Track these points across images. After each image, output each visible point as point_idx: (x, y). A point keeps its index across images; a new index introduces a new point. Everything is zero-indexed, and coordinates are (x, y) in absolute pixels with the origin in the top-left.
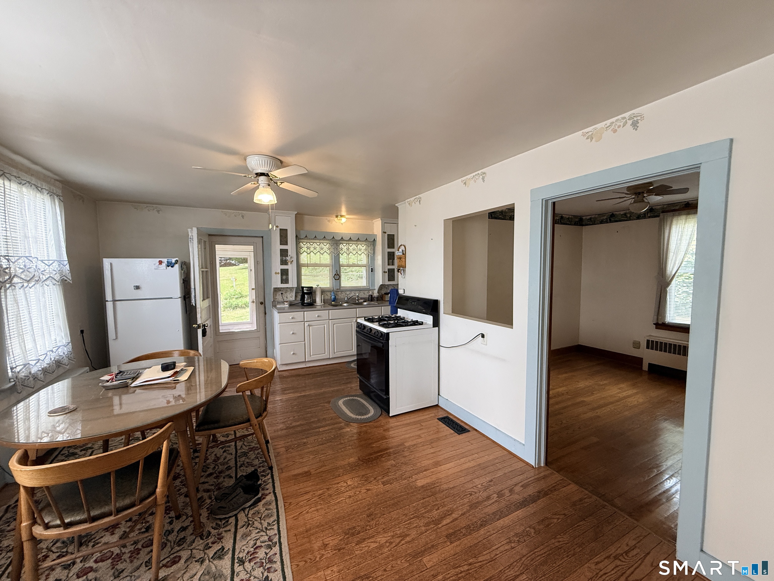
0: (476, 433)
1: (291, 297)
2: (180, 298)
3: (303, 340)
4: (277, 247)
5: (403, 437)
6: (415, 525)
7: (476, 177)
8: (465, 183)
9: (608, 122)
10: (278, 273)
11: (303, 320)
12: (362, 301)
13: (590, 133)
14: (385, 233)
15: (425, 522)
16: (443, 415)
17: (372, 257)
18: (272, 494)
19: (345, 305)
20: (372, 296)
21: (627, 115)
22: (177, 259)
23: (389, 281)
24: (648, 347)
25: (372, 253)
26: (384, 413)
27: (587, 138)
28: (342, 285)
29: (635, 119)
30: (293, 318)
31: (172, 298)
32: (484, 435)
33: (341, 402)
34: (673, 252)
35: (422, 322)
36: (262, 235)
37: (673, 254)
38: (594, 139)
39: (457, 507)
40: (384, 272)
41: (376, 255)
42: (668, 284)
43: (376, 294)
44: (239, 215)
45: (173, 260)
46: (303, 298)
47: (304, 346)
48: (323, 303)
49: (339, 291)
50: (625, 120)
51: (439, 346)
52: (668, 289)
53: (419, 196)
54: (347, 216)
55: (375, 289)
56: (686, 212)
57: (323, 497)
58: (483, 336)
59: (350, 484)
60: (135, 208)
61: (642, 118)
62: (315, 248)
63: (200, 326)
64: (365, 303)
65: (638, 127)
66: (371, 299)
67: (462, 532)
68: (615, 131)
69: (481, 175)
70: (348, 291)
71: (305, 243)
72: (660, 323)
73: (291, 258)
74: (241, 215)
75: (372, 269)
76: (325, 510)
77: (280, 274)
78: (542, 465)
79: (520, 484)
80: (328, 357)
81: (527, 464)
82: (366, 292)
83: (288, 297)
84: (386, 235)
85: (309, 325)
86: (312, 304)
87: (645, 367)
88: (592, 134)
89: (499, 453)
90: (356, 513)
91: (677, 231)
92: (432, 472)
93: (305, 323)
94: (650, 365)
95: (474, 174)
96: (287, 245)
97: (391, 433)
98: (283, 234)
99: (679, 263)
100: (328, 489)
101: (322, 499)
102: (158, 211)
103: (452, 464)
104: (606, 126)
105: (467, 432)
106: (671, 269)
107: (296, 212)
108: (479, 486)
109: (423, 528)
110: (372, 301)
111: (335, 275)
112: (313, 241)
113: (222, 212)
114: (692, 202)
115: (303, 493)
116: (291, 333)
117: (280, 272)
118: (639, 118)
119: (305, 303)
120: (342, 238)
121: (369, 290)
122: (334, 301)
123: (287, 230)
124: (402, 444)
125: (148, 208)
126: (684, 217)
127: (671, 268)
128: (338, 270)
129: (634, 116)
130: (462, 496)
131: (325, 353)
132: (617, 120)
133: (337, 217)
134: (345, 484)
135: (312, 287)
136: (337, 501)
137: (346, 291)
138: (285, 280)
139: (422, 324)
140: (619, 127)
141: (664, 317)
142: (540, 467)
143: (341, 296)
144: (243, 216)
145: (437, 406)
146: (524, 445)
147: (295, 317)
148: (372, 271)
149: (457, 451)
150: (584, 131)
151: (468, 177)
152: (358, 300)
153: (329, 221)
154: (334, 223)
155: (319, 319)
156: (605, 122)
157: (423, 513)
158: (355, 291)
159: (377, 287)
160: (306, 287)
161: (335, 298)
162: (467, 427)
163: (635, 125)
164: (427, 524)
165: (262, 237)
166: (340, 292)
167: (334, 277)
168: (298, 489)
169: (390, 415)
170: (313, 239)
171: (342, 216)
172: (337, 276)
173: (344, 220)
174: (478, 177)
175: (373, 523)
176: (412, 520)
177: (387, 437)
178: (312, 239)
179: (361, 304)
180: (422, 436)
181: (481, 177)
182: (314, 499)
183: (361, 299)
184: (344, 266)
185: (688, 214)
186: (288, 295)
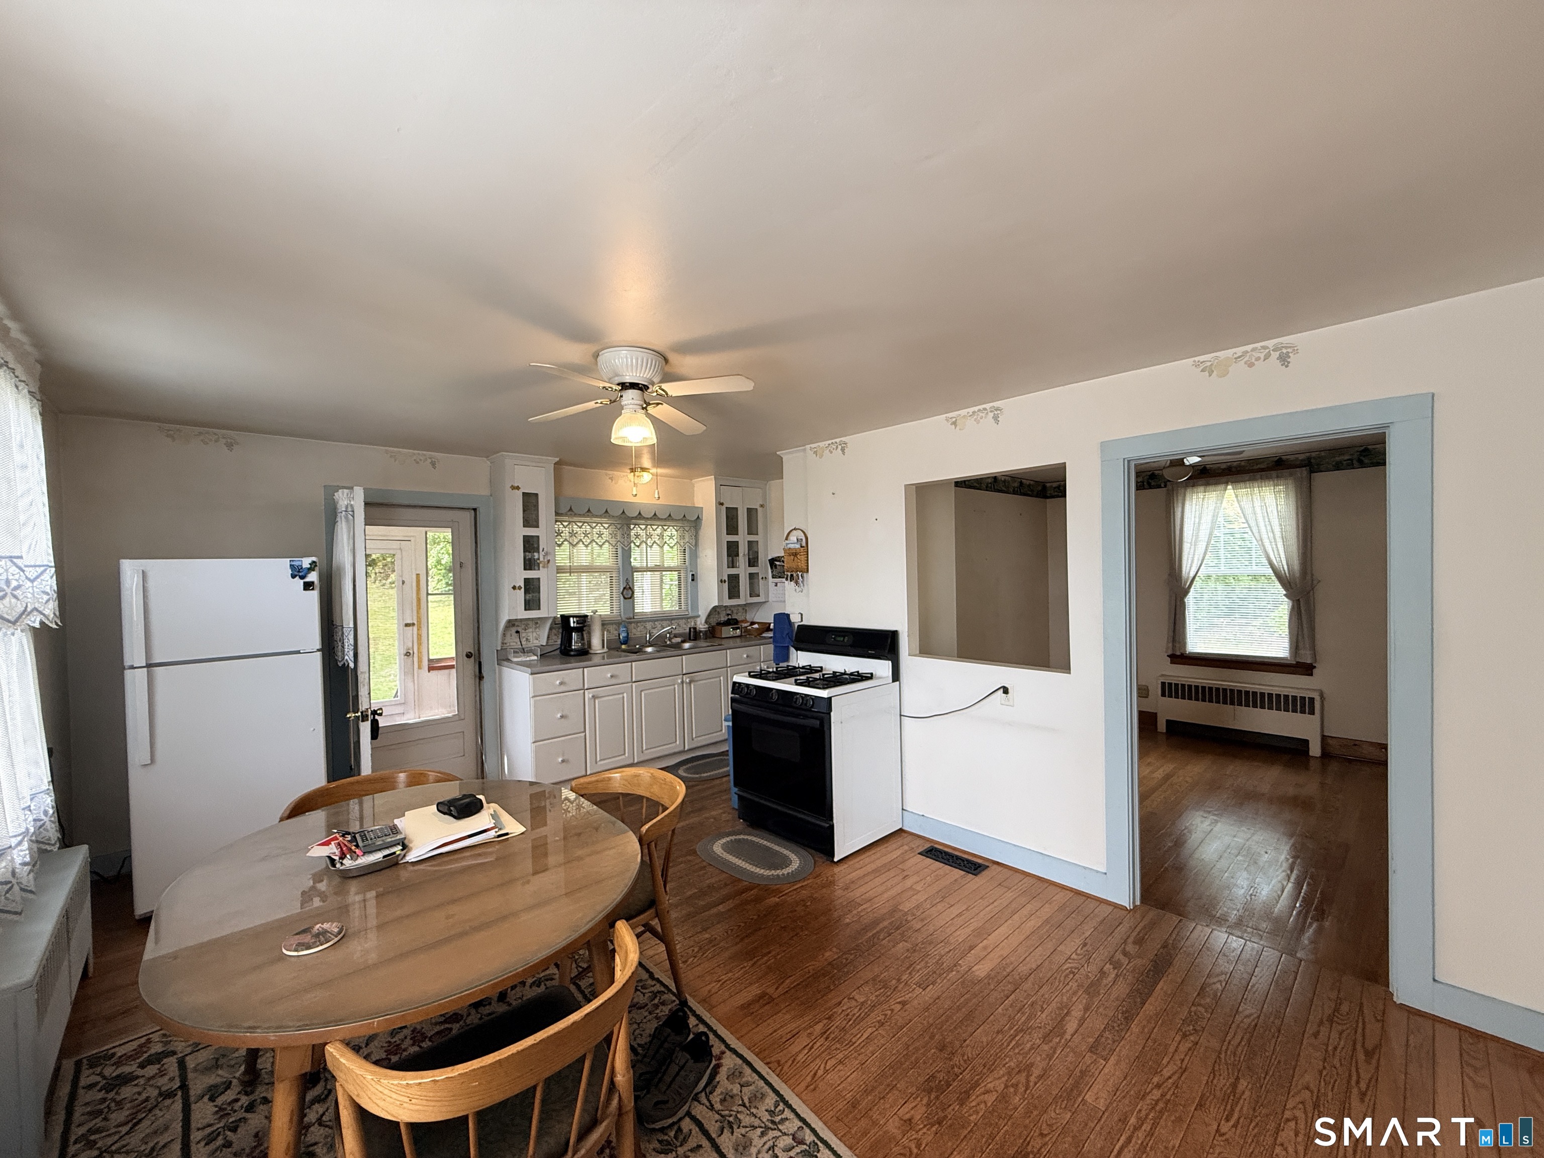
0: (1000, 868)
1: (540, 637)
2: (318, 650)
3: (583, 730)
4: (516, 531)
5: (886, 896)
6: (1028, 1045)
7: (981, 414)
8: (954, 423)
9: (1239, 350)
10: (520, 588)
11: (581, 687)
12: (679, 640)
13: (1209, 364)
14: (722, 504)
15: (1040, 1036)
16: (927, 846)
17: (691, 551)
18: (728, 1053)
19: (649, 649)
20: (695, 629)
21: (1270, 343)
22: (314, 559)
23: (730, 598)
24: (1163, 695)
25: (694, 544)
26: (820, 858)
27: (1202, 371)
28: (638, 609)
29: (1284, 351)
30: (561, 683)
31: (298, 652)
32: (1016, 871)
33: (718, 848)
34: (1190, 541)
35: (872, 674)
36: (475, 506)
37: (1189, 545)
38: (1215, 372)
39: (1070, 999)
40: (721, 581)
41: (700, 548)
42: (1186, 592)
43: (701, 625)
44: (426, 459)
45: (306, 562)
46: (567, 640)
47: (583, 740)
48: (606, 650)
49: (631, 623)
50: (1267, 350)
51: (901, 715)
52: (1186, 600)
53: (843, 439)
54: (654, 470)
55: (698, 616)
56: (1203, 481)
57: (833, 1036)
58: (1006, 691)
59: (862, 1000)
60: (167, 436)
61: (1296, 352)
62: (586, 535)
63: (367, 716)
64: (687, 645)
65: (1289, 363)
66: (694, 635)
67: (1107, 1038)
68: (1251, 365)
69: (991, 412)
70: (649, 621)
71: (565, 524)
72: (1178, 653)
73: (547, 554)
74: (429, 461)
75: (693, 575)
76: (856, 1058)
77: (523, 590)
78: (1138, 903)
79: (1130, 940)
80: (630, 762)
81: (1116, 906)
82: (682, 622)
83: (531, 638)
84: (724, 509)
85: (593, 696)
86: (584, 653)
87: (1162, 727)
88: (1212, 365)
89: (1061, 897)
90: (917, 1049)
91: (1194, 510)
92: (985, 948)
93: (586, 692)
94: (1169, 722)
95: (976, 409)
96: (537, 526)
97: (858, 893)
98: (530, 502)
99: (1198, 560)
100: (829, 1018)
101: (833, 1039)
102: (230, 446)
103: (1003, 930)
104: (1236, 356)
105: (983, 870)
106: (1188, 571)
107: (557, 459)
108: (1074, 956)
109: (1046, 1047)
110: (695, 639)
111: (624, 588)
112: (583, 519)
113: (387, 452)
114: (1211, 466)
115: (789, 1036)
116: (559, 716)
117: (523, 586)
118: (1289, 350)
119: (572, 650)
120: (640, 513)
121: (687, 618)
122: (625, 643)
123: (536, 495)
124: (895, 910)
125: (202, 437)
126: (1202, 488)
127: (1188, 567)
128: (630, 579)
129: (1283, 347)
130: (1062, 979)
131: (624, 754)
132: (1254, 350)
133: (633, 470)
134: (854, 1003)
135: (587, 616)
136: (865, 1036)
137: (645, 621)
138: (532, 603)
139: (870, 677)
140: (1258, 359)
141: (1184, 644)
142: (1135, 906)
143: (636, 632)
144: (433, 464)
145: (901, 831)
146: (1106, 874)
147: (566, 680)
148: (693, 580)
149: (995, 904)
150: (1197, 359)
151: (963, 412)
152: (670, 639)
153: (611, 479)
154: (621, 482)
155: (614, 681)
156: (1234, 350)
157: (1025, 1022)
158: (662, 620)
159: (703, 613)
160: (573, 617)
161: (627, 637)
162: (980, 861)
163: (1284, 360)
164: (1046, 1038)
165: (475, 510)
166: (633, 624)
167: (622, 593)
168: (770, 1031)
169: (836, 860)
170: (583, 515)
171: (644, 469)
172: (628, 592)
173: (646, 477)
174: (983, 415)
175: (956, 1060)
176: (1017, 1038)
177: (858, 900)
178: (580, 515)
179: (678, 646)
180: (919, 888)
181: (991, 415)
182: (818, 1044)
183: (675, 636)
184: (638, 570)
185: (1207, 484)
186: (530, 634)
